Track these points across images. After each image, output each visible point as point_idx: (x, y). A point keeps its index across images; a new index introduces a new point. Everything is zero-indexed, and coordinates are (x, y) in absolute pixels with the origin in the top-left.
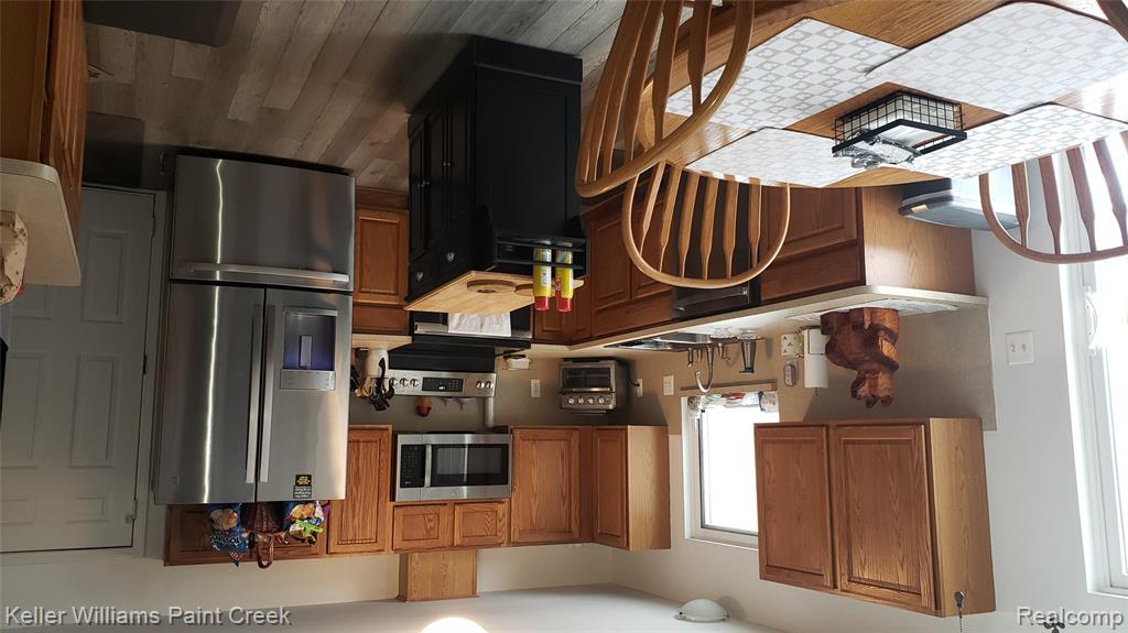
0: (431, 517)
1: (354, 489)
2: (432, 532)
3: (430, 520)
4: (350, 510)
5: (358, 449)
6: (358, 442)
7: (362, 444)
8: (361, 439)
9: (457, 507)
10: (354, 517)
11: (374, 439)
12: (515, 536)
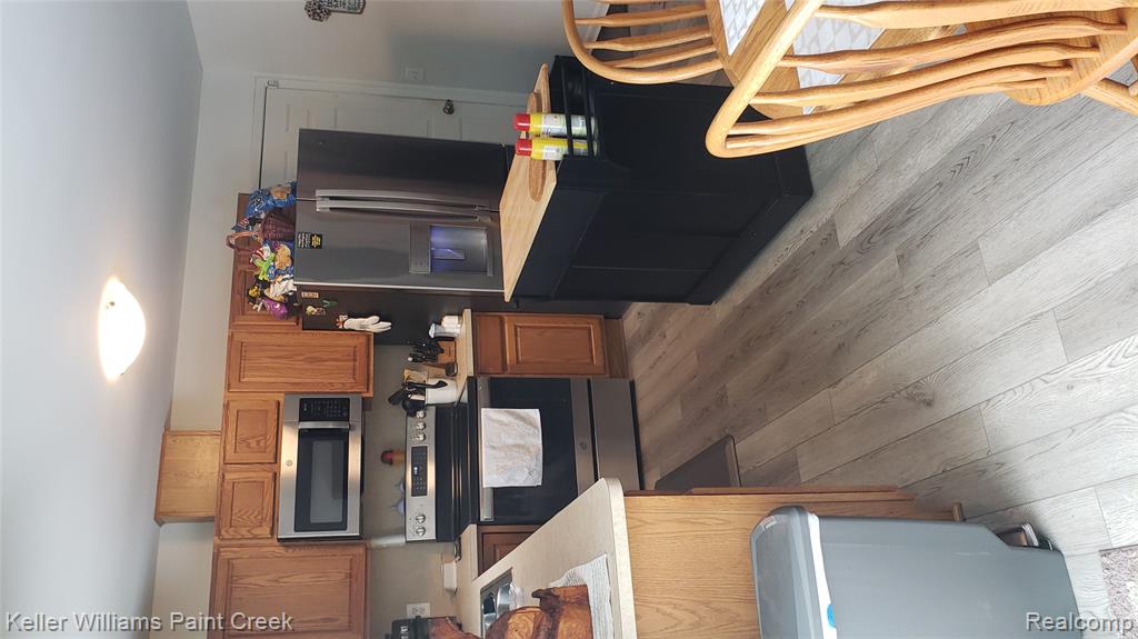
0: (262, 444)
1: (302, 358)
2: (244, 445)
3: (258, 442)
4: (283, 353)
5: (348, 361)
6: (355, 360)
7: (351, 364)
8: (357, 363)
9: (271, 475)
10: (270, 357)
11: (357, 376)
12: (226, 554)
